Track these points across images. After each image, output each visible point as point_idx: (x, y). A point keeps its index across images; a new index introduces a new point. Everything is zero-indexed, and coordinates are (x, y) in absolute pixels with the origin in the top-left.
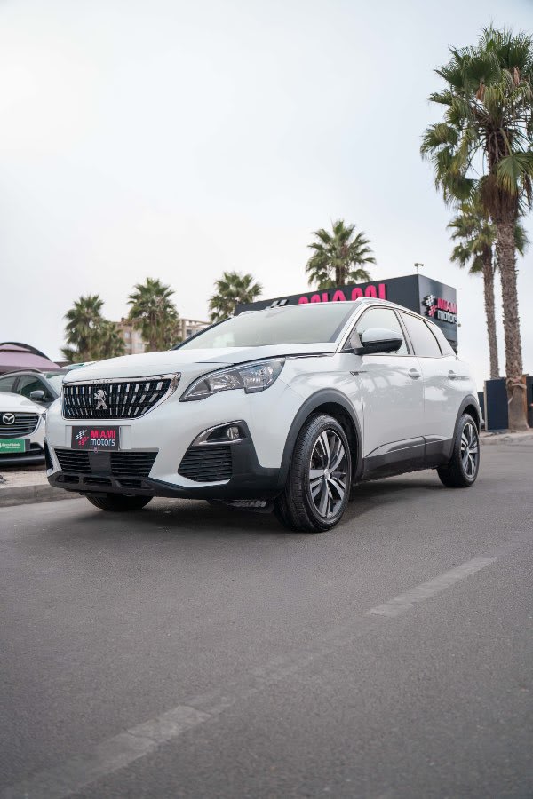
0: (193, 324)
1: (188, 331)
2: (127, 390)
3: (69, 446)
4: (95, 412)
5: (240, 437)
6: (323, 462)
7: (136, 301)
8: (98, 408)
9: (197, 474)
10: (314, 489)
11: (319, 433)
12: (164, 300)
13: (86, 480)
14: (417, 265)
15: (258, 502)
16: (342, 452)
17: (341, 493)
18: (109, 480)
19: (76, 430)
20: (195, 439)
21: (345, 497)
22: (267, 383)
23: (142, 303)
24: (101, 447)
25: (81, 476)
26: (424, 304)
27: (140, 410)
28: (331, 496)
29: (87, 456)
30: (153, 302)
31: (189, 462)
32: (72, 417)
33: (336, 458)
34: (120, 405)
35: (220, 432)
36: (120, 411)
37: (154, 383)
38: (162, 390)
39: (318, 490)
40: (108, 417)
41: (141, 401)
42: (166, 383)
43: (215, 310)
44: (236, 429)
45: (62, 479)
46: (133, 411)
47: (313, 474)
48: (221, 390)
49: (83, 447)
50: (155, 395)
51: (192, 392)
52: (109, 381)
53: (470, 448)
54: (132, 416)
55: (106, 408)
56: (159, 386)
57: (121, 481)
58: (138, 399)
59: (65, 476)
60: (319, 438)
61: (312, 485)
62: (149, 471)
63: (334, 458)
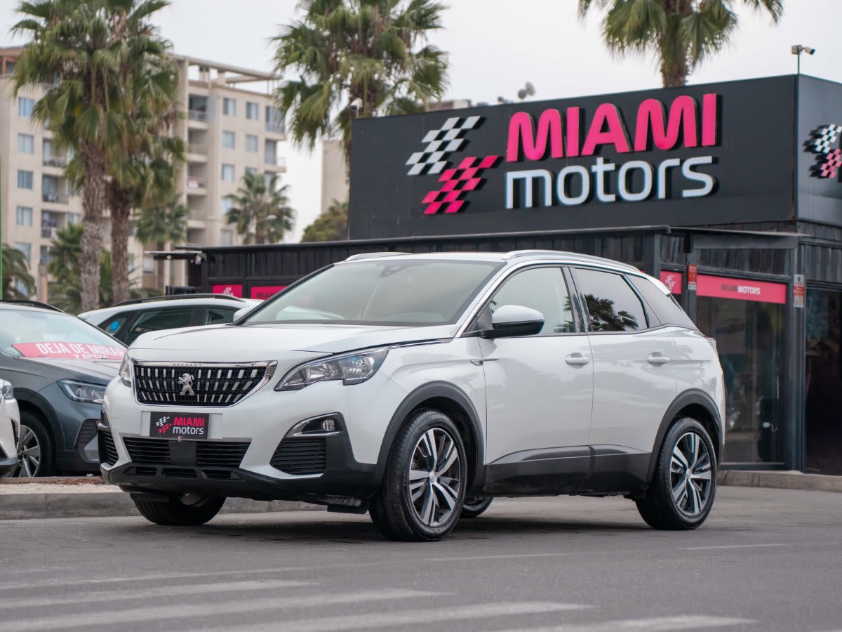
0: (214, 74)
1: (193, 100)
2: (219, 376)
3: (145, 433)
4: (179, 397)
5: (336, 430)
6: (428, 463)
7: (42, 21)
8: (182, 393)
9: (289, 466)
10: (415, 491)
11: (424, 431)
12: (133, 24)
13: (165, 471)
14: (797, 50)
15: (352, 500)
16: (455, 454)
17: (451, 503)
18: (193, 471)
19: (155, 416)
20: (290, 430)
21: (456, 507)
22: (368, 374)
23: (65, 33)
24: (187, 436)
25: (160, 468)
26: (810, 148)
27: (232, 399)
28: (436, 502)
29: (168, 445)
30: (98, 31)
31: (282, 454)
32: (148, 402)
33: (446, 461)
34: (210, 392)
35: (315, 424)
36: (209, 398)
37: (248, 370)
38: (256, 378)
39: (419, 494)
40: (194, 403)
41: (234, 389)
42: (262, 371)
43: (293, 73)
44: (332, 422)
45: (134, 471)
46: (224, 398)
47: (414, 474)
48: (318, 380)
49: (162, 435)
50: (249, 383)
51: (288, 381)
52: (198, 365)
53: (694, 471)
54: (223, 404)
55: (192, 393)
56: (254, 373)
57: (206, 472)
58: (230, 386)
59: (137, 468)
60: (424, 436)
61: (412, 487)
62: (240, 462)
63: (442, 461)
